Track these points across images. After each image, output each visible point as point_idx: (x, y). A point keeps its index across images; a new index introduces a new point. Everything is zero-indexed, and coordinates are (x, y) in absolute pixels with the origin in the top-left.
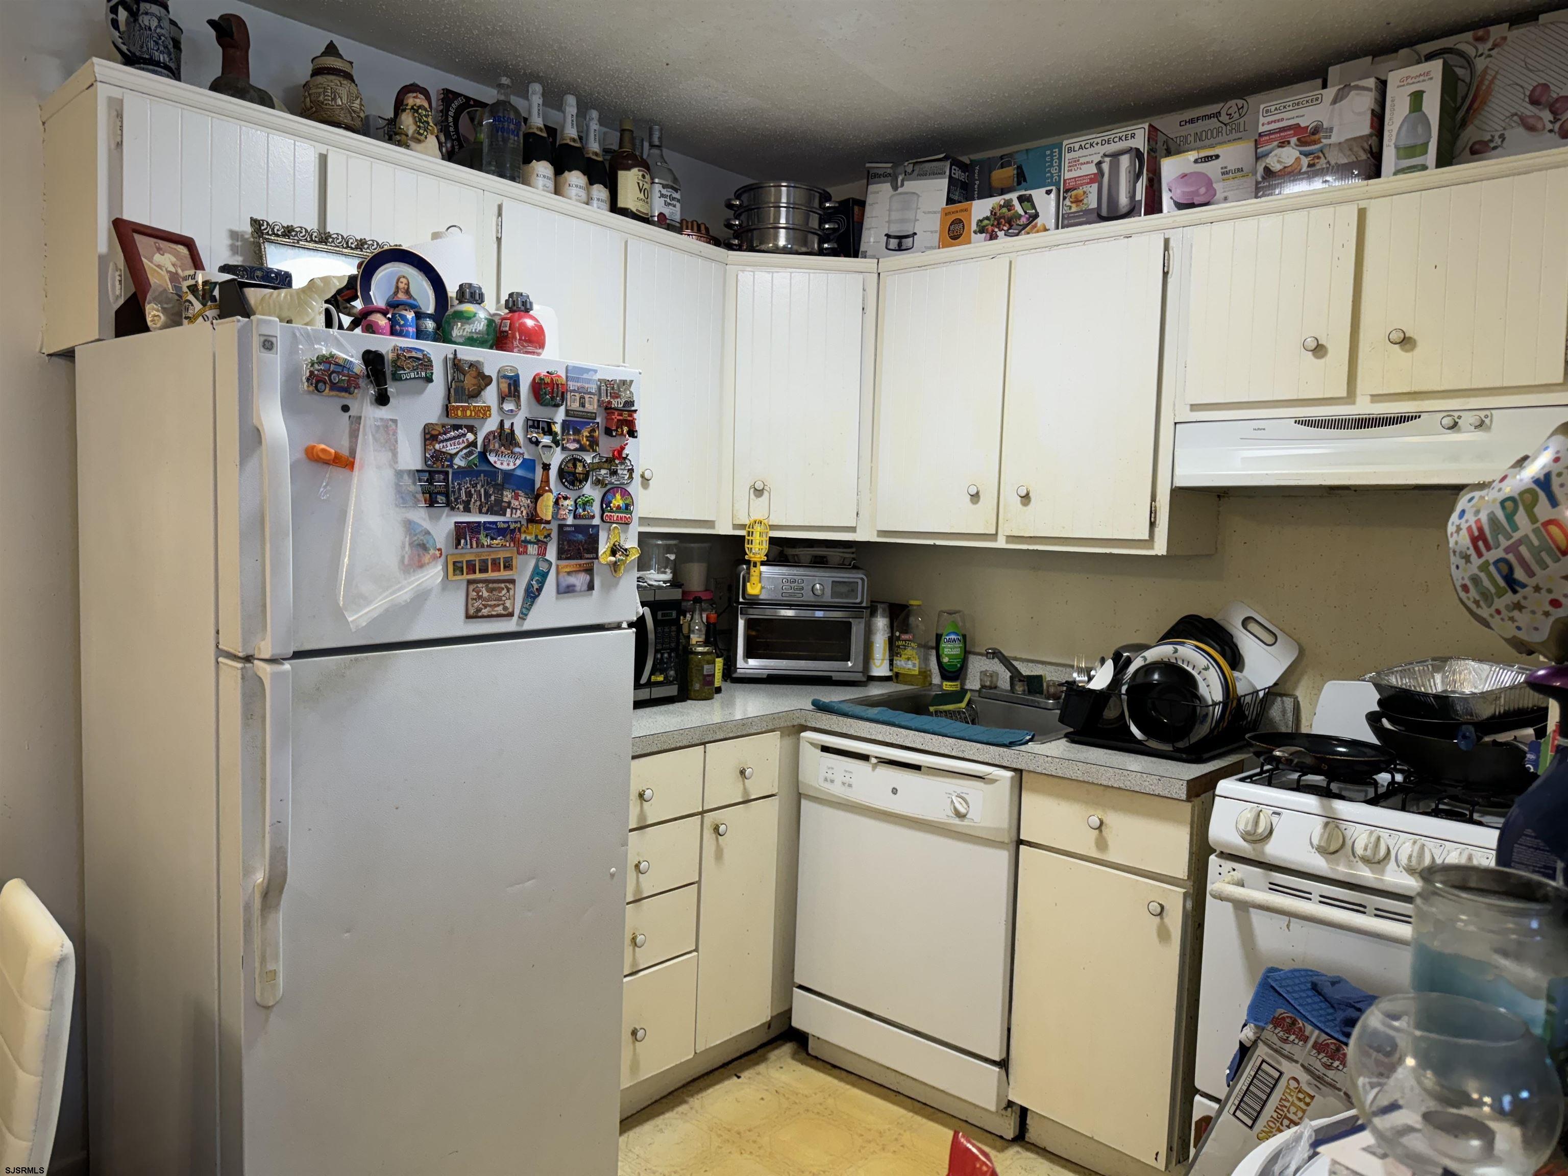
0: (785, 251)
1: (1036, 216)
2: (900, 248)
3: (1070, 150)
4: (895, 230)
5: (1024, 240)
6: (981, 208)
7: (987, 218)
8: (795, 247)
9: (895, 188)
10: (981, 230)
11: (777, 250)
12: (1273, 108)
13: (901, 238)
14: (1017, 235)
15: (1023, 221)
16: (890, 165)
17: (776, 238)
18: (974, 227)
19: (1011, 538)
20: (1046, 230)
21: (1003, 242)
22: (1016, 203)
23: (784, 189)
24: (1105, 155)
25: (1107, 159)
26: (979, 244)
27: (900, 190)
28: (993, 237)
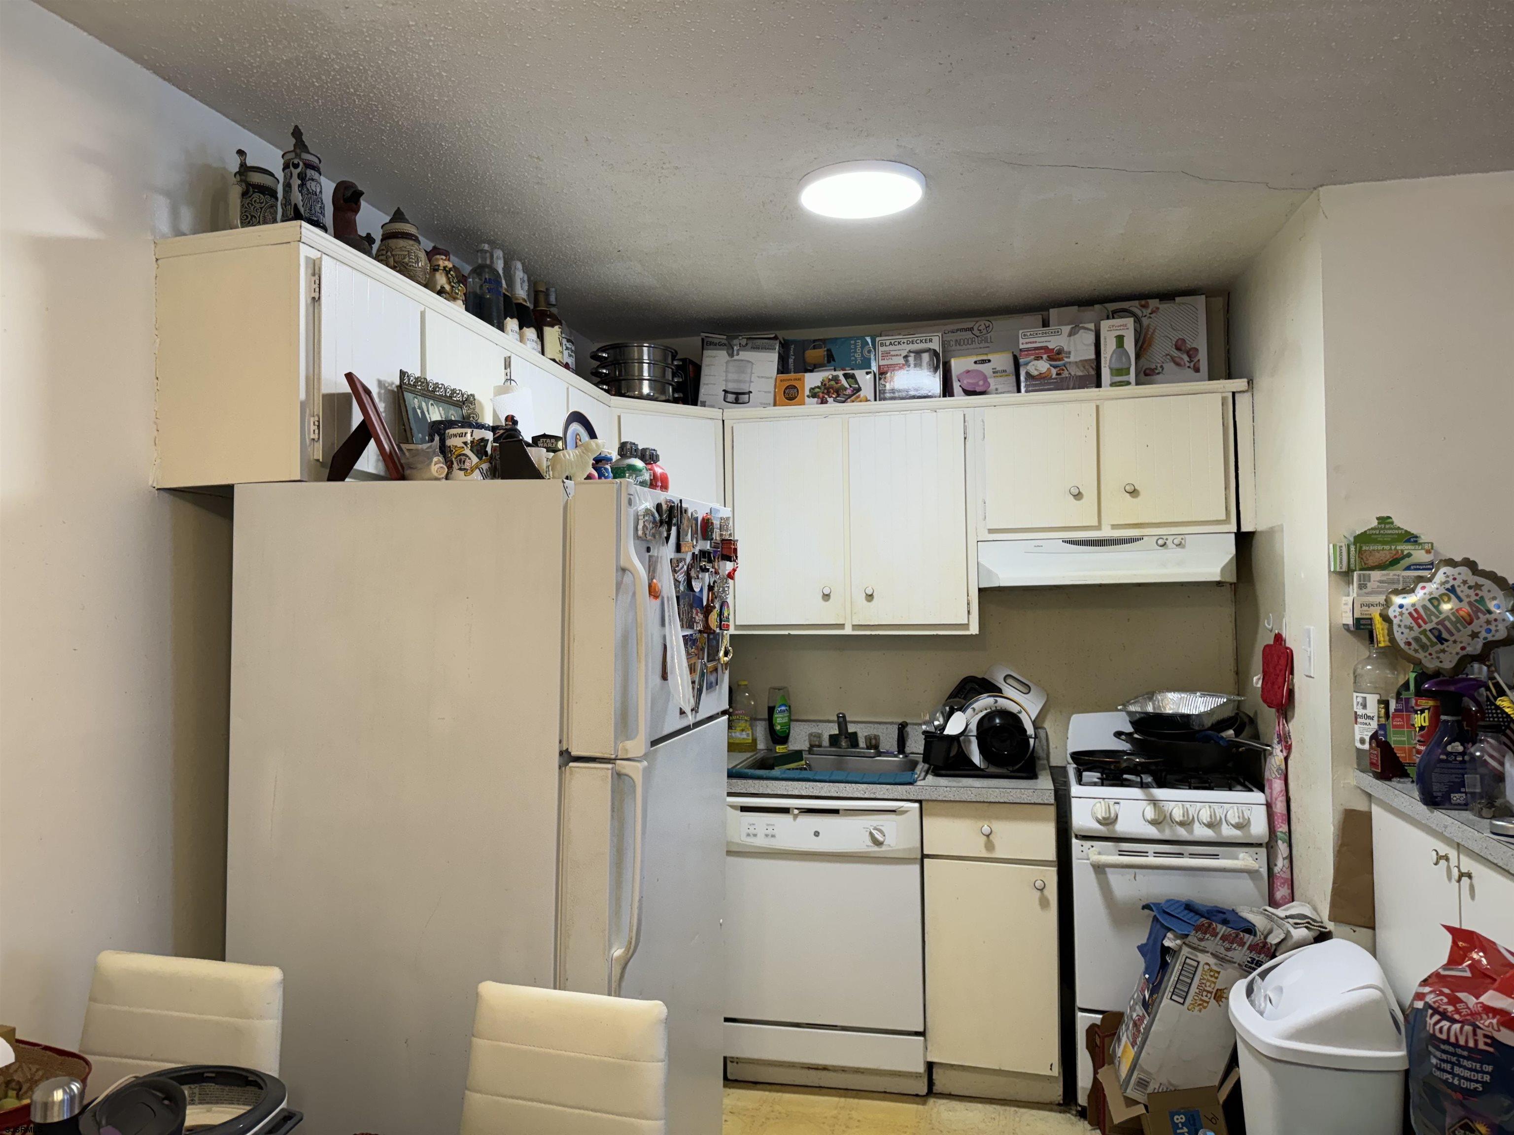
0: (648, 398)
1: (859, 389)
2: (737, 401)
3: (882, 344)
4: (731, 387)
5: (848, 406)
6: (813, 380)
7: (818, 387)
8: (656, 395)
9: (731, 355)
10: (814, 395)
11: (641, 397)
12: (1029, 334)
13: (738, 394)
14: (844, 402)
15: (849, 392)
16: (725, 337)
17: (641, 388)
18: (807, 392)
19: (855, 627)
20: (867, 400)
21: (832, 406)
22: (842, 378)
23: (645, 349)
24: (910, 352)
25: (912, 355)
26: (812, 406)
27: (736, 357)
28: (823, 402)
